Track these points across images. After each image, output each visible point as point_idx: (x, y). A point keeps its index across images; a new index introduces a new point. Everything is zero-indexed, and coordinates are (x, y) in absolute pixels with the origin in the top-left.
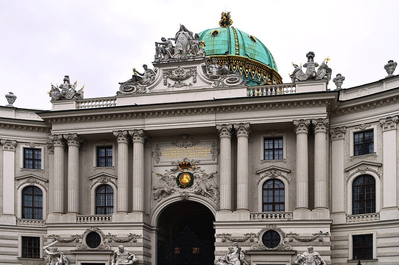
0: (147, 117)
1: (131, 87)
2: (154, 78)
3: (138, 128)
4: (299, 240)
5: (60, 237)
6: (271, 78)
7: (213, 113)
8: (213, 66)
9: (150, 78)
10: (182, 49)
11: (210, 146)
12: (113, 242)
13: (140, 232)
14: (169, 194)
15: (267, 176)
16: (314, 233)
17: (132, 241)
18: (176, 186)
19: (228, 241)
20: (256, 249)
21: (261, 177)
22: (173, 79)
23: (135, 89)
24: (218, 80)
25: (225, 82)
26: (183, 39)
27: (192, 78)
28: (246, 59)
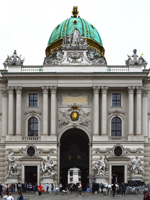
0: (59, 79)
1: (51, 61)
2: (63, 56)
3: (55, 85)
4: (131, 152)
5: (13, 150)
6: (101, 51)
7: (91, 79)
8: (92, 52)
9: (61, 56)
10: (76, 41)
11: (87, 97)
12: (41, 153)
13: (55, 147)
14: (67, 124)
15: (114, 115)
16: (137, 148)
17: (51, 152)
18: (70, 119)
19: (98, 152)
20: (111, 157)
21: (111, 116)
22: (72, 58)
23: (53, 62)
24: (94, 60)
25: (97, 62)
26: (76, 35)
27: (81, 58)
28: (91, 40)
